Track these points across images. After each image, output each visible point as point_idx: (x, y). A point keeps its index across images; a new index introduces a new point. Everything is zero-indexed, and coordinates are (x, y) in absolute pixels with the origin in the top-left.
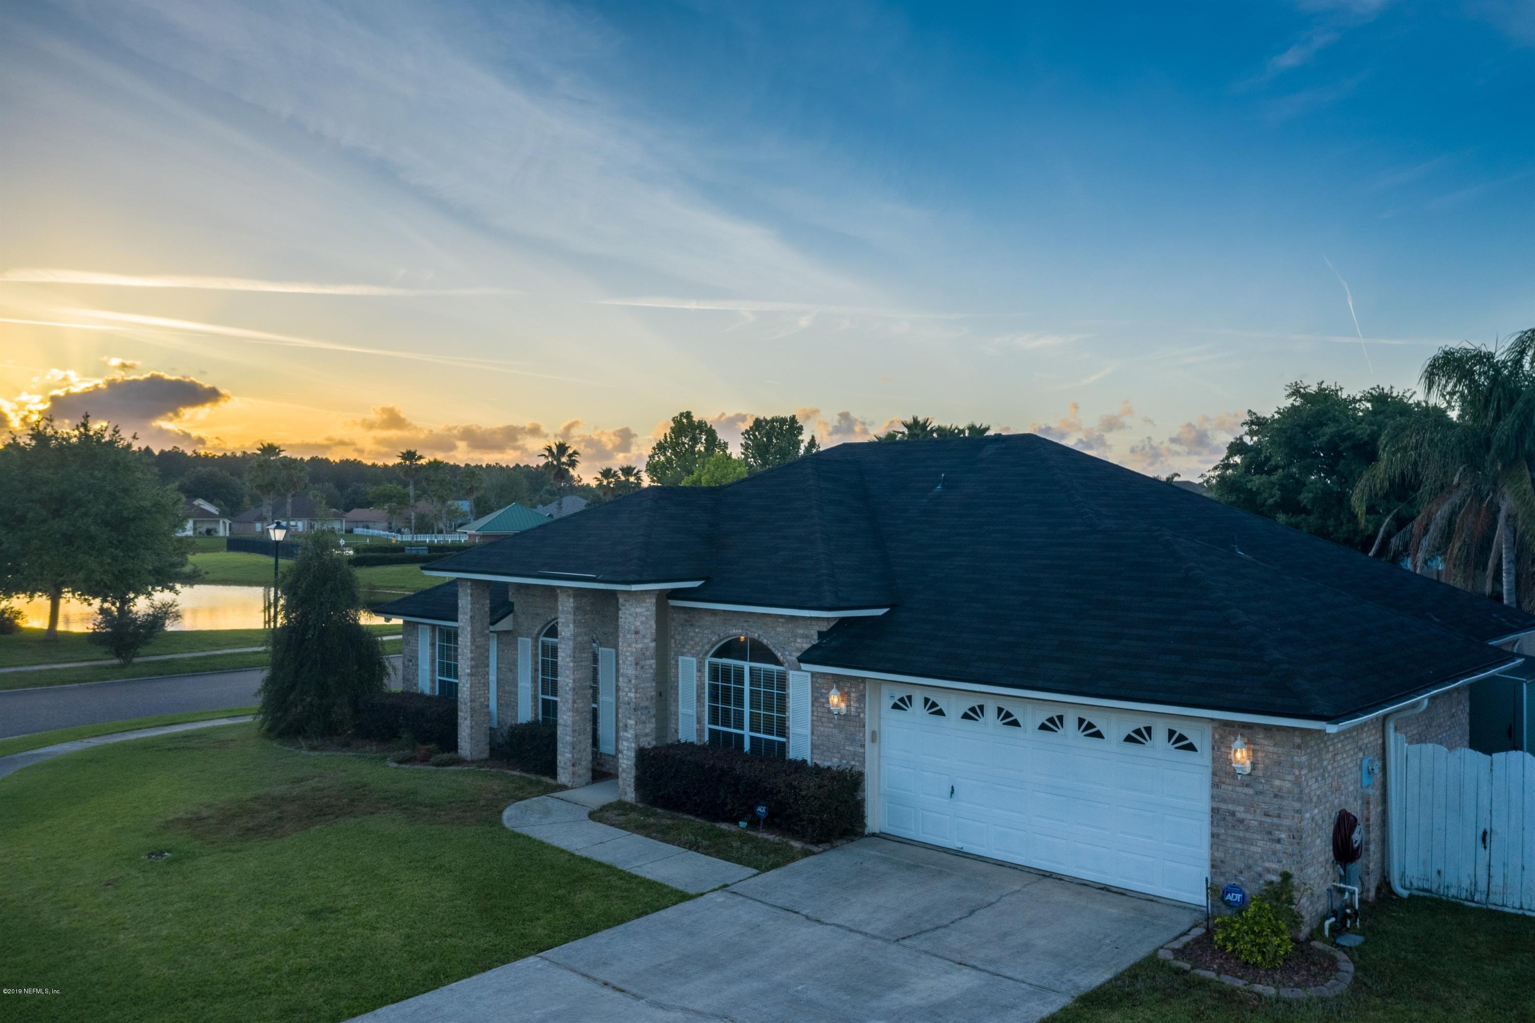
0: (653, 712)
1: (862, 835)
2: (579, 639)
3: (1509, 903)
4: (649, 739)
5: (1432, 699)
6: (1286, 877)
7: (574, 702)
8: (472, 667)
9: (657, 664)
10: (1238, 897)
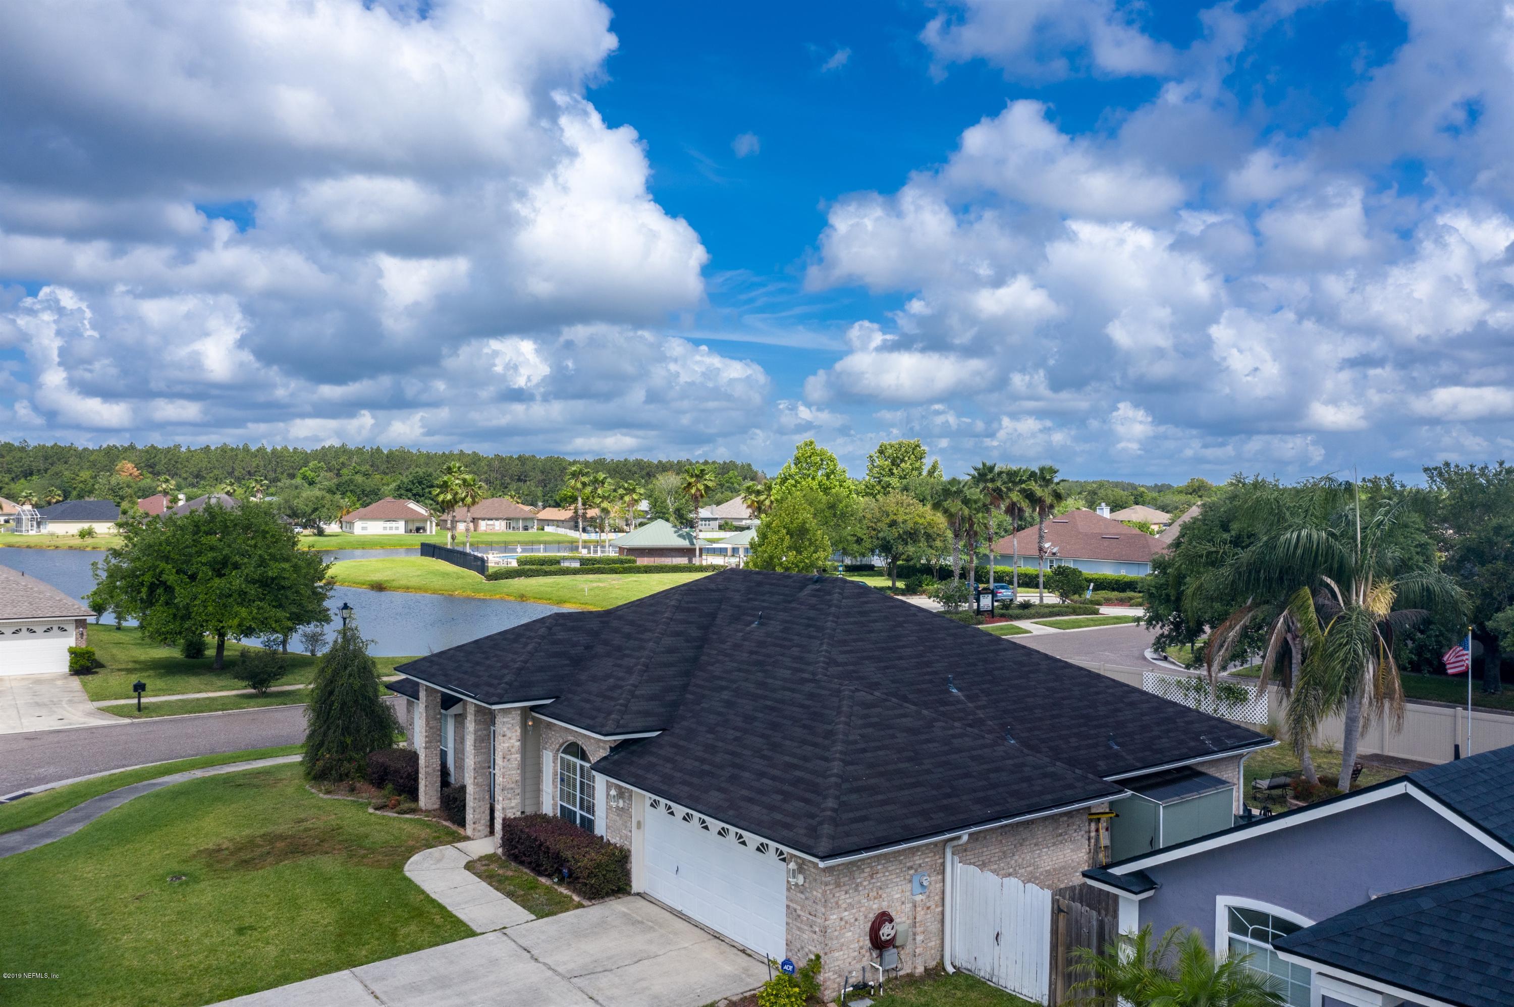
0: (518, 791)
1: (629, 894)
2: (479, 733)
3: (1008, 986)
4: (514, 810)
5: (970, 835)
6: (818, 957)
7: (475, 778)
8: (426, 742)
9: (522, 758)
10: (791, 967)
